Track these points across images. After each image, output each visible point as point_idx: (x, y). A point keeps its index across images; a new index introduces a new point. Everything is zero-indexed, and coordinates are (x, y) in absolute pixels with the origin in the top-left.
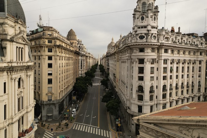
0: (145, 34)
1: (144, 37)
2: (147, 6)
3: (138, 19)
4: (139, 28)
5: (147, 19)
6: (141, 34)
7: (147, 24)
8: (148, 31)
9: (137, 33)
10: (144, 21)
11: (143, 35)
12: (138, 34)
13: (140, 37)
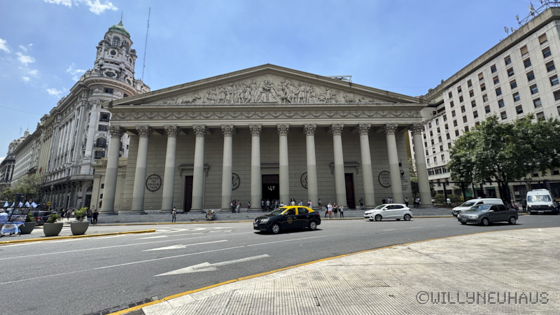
0: (116, 72)
1: (114, 75)
2: (121, 42)
3: (106, 52)
4: (107, 62)
5: (120, 55)
6: (110, 69)
7: (120, 61)
8: (121, 69)
9: (102, 68)
10: (116, 56)
11: (114, 72)
12: (104, 69)
13: (107, 74)
